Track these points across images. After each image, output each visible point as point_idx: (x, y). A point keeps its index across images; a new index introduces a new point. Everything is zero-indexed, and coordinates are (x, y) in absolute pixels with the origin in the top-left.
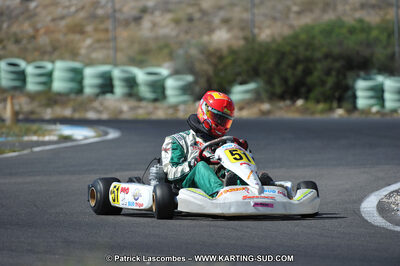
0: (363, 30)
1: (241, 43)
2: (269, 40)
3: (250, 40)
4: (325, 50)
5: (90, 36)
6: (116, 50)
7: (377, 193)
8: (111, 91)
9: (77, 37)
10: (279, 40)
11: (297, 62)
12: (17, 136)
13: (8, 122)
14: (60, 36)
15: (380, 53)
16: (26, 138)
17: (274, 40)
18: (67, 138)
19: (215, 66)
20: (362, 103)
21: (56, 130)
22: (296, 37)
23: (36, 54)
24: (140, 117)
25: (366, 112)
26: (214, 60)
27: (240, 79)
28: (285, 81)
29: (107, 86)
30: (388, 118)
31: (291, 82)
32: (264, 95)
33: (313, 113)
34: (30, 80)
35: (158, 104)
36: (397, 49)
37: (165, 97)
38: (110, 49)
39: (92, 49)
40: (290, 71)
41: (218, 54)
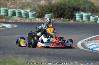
0: (78, 1)
1: (48, 4)
2: (54, 3)
3: (50, 3)
4: (68, 6)
5: (10, 2)
6: (16, 5)
7: (81, 41)
8: (15, 15)
9: (7, 2)
10: (57, 3)
11: (61, 9)
14: (2, 2)
15: (82, 7)
17: (56, 3)
18: (4, 27)
19: (41, 9)
20: (77, 19)
21: (1, 25)
22: (61, 3)
24: (22, 22)
25: (78, 21)
26: (41, 8)
27: (47, 13)
28: (58, 13)
29: (14, 14)
30: (84, 23)
31: (60, 14)
32: (53, 17)
33: (65, 21)
35: (27, 19)
36: (86, 6)
37: (28, 17)
38: (15, 5)
39: (10, 5)
40: (60, 11)
41: (42, 7)
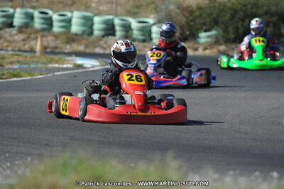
1: (207, 2)
4: (265, 8)
8: (114, 34)
11: (246, 16)
12: (44, 63)
13: (38, 54)
16: (50, 65)
18: (80, 66)
21: (72, 60)
23: (61, 6)
26: (187, 14)
27: (205, 28)
28: (237, 29)
29: (110, 30)
31: (240, 32)
32: (221, 40)
34: (55, 24)
35: (145, 44)
37: (151, 39)
38: (112, 3)
39: (99, 3)
40: (240, 22)
41: (190, 9)
